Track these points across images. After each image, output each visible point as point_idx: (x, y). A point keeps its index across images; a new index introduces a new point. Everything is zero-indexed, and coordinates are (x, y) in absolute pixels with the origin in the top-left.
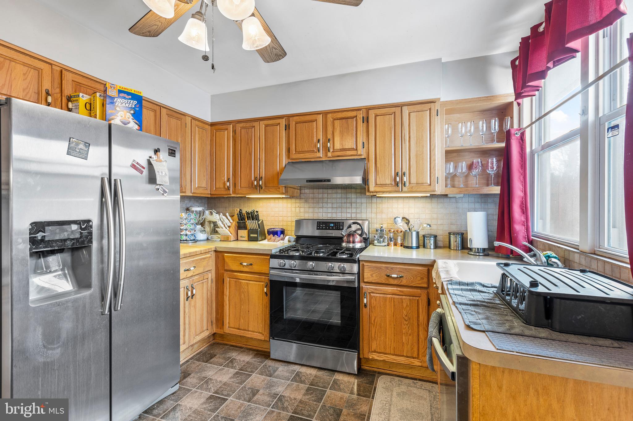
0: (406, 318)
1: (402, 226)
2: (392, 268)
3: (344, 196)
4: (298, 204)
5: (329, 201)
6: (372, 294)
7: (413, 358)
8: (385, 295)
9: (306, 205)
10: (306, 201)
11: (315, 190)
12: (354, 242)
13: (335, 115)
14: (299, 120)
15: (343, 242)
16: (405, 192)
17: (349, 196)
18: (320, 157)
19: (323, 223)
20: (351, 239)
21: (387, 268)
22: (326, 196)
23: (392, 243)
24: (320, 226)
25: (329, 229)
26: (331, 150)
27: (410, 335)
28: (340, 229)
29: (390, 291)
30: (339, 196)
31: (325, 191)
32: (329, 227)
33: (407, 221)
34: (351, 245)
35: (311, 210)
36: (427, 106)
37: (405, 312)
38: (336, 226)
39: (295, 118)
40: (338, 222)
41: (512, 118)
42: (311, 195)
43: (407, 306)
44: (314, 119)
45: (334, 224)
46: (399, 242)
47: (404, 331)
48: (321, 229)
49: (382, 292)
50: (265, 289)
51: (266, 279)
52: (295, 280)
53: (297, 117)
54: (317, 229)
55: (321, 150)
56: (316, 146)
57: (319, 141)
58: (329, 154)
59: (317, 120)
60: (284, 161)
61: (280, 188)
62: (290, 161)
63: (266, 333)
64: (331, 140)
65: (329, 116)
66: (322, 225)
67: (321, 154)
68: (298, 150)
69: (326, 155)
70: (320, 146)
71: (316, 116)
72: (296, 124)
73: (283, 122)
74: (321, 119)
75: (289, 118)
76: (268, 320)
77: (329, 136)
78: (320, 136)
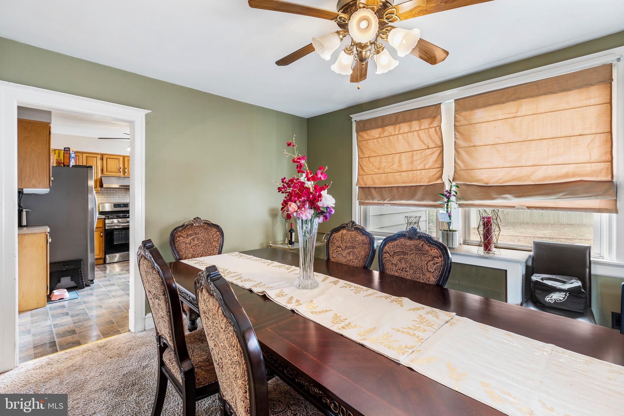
3: (125, 192)
10: (102, 195)
11: (108, 189)
22: (114, 192)
24: (115, 206)
26: (127, 173)
28: (127, 207)
30: (122, 192)
31: (114, 190)
32: (120, 206)
35: (106, 199)
38: (124, 206)
39: (106, 156)
40: (125, 204)
42: (106, 192)
45: (122, 205)
50: (102, 234)
52: (115, 227)
53: (108, 156)
54: (114, 207)
55: (122, 172)
56: (119, 170)
57: (120, 168)
58: (126, 174)
59: (119, 159)
60: (100, 175)
61: (97, 188)
62: (103, 175)
63: (101, 254)
64: (127, 168)
65: (125, 158)
66: (116, 205)
67: (122, 174)
68: (108, 171)
69: (124, 175)
70: (121, 170)
71: (119, 157)
72: (107, 158)
73: (99, 157)
74: (121, 159)
75: (102, 155)
76: (103, 248)
77: (126, 166)
78: (121, 166)
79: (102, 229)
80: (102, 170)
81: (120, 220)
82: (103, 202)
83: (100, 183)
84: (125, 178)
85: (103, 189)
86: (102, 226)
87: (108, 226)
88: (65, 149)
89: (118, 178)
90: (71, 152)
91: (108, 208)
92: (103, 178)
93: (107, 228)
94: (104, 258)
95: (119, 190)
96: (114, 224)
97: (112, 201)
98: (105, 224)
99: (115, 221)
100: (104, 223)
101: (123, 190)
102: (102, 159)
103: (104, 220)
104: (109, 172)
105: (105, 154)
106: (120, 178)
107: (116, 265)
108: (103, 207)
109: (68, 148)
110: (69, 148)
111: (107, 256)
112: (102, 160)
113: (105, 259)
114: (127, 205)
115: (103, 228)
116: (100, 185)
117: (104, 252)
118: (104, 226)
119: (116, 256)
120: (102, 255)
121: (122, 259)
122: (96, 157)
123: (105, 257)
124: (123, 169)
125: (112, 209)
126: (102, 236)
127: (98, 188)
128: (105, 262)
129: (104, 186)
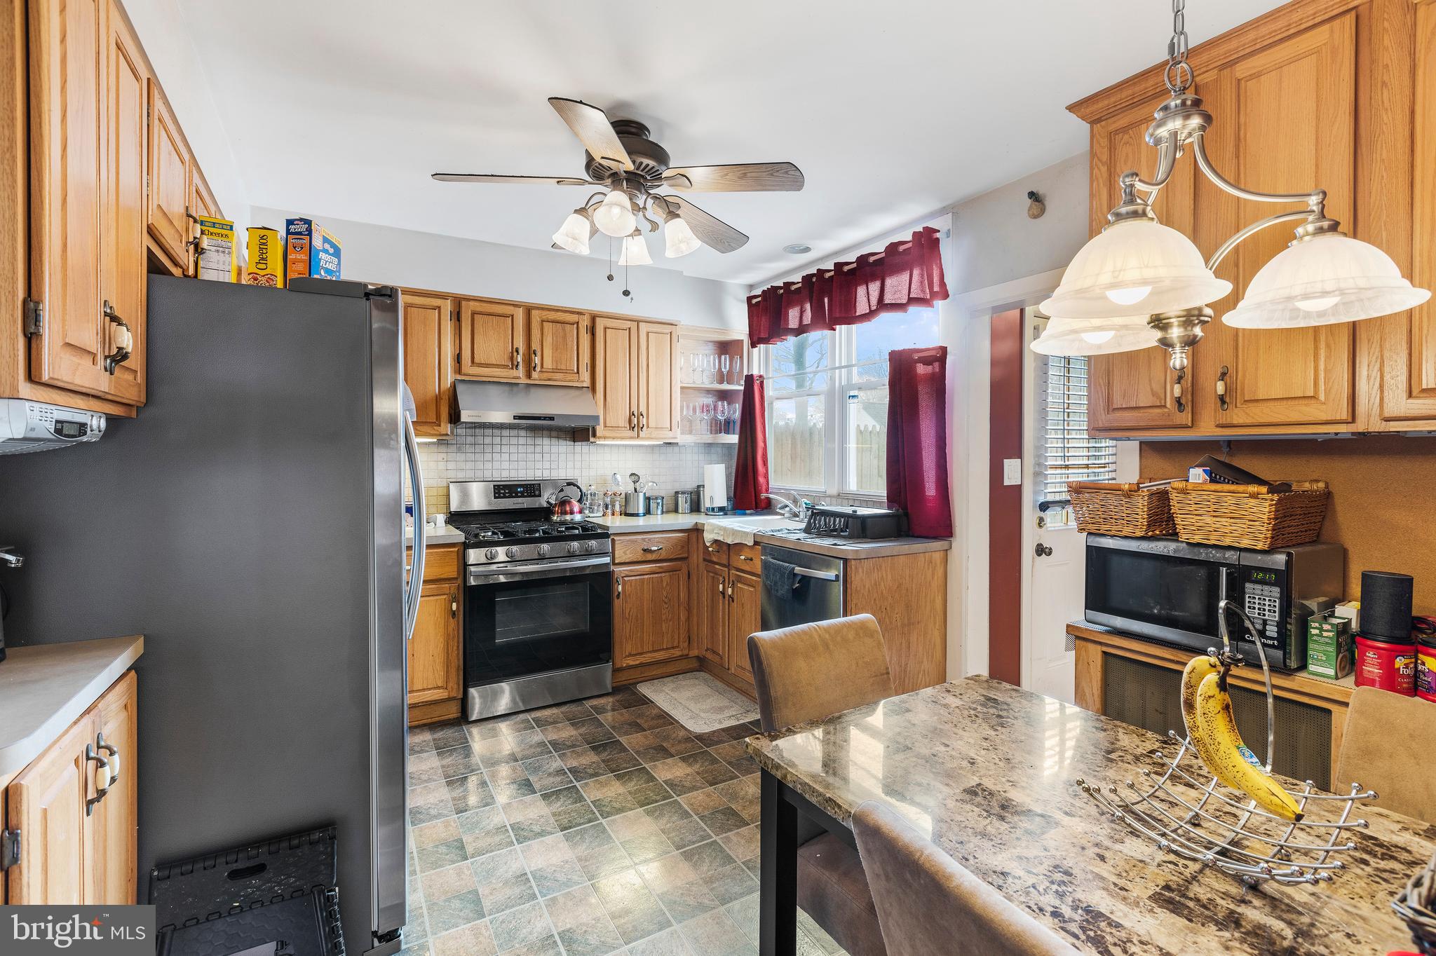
0: (666, 600)
1: (626, 486)
2: (650, 540)
3: (530, 441)
4: (444, 455)
5: (505, 449)
6: (625, 578)
7: (673, 648)
8: (642, 577)
9: (461, 457)
10: (459, 450)
11: (477, 430)
12: (572, 513)
13: (545, 313)
14: (479, 309)
15: (553, 514)
16: (643, 438)
17: (539, 441)
18: (518, 378)
19: (505, 486)
20: (568, 509)
21: (643, 539)
22: (497, 440)
23: (609, 511)
24: (499, 493)
25: (517, 496)
26: (538, 369)
27: (670, 620)
28: (535, 496)
29: (647, 570)
30: (522, 441)
31: (497, 432)
32: (517, 493)
33: (635, 477)
34: (568, 517)
35: (470, 465)
36: (667, 329)
37: (664, 593)
38: (527, 491)
39: (472, 303)
40: (530, 485)
41: (741, 357)
42: (470, 439)
43: (667, 584)
44: (509, 313)
45: (524, 488)
46: (617, 508)
47: (664, 617)
48: (502, 498)
49: (639, 573)
50: (454, 606)
51: (452, 589)
52: (498, 579)
53: (477, 304)
54: (495, 498)
55: (521, 367)
56: (512, 358)
57: (517, 351)
58: (535, 375)
59: (512, 316)
60: (449, 377)
61: (440, 426)
62: (459, 377)
63: (452, 684)
64: (539, 354)
65: (534, 312)
66: (502, 490)
67: (521, 372)
68: (477, 360)
69: (529, 376)
70: (520, 359)
71: (512, 308)
72: (473, 314)
73: (447, 306)
74: (520, 315)
75: (458, 301)
76: (458, 660)
77: (535, 345)
78: (520, 343)
79: (454, 585)
80: (458, 359)
81: (515, 548)
82: (461, 476)
83: (450, 407)
84: (533, 390)
85: (460, 431)
86: (454, 575)
87: (477, 576)
88: (292, 228)
89: (506, 388)
90: (317, 242)
91: (478, 499)
92: (461, 389)
93: (472, 582)
94: (461, 696)
95: (514, 432)
96: (494, 567)
97: (488, 475)
98: (464, 565)
99: (501, 553)
100: (461, 561)
101: (523, 433)
102: (457, 316)
103: (462, 548)
104: (480, 365)
105: (468, 299)
106: (515, 389)
107: (504, 727)
108: (465, 496)
109: (301, 220)
110: (309, 222)
111: (473, 692)
112: (459, 319)
113: (464, 703)
114: (536, 487)
115: (460, 581)
116: (450, 415)
117: (461, 673)
118: (462, 576)
119: (502, 691)
120: (456, 686)
121: (523, 701)
122: (439, 307)
123: (465, 693)
124: (524, 355)
125: (490, 503)
126: (454, 614)
127: (442, 424)
128: (463, 718)
129: (465, 416)
